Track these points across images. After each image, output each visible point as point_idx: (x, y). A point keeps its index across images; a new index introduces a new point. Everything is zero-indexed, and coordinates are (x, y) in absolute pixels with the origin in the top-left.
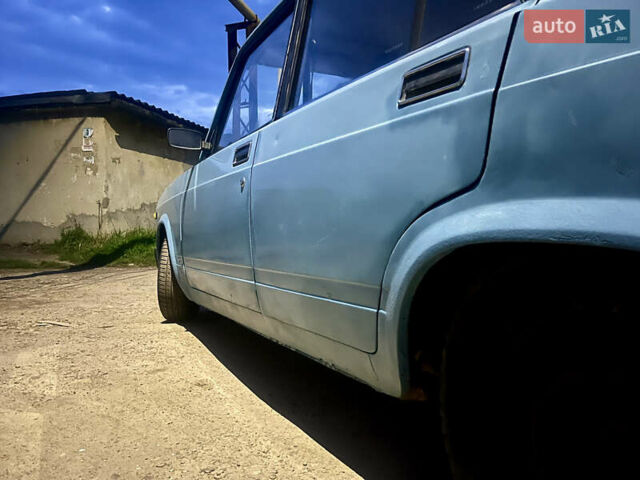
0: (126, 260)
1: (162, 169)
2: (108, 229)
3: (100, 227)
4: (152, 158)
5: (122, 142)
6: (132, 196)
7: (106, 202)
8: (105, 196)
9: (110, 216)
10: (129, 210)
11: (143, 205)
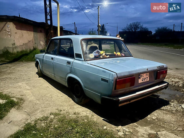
0: (22, 60)
1: (27, 34)
2: (15, 51)
3: (13, 50)
4: (25, 31)
5: (17, 28)
6: (20, 41)
7: (14, 44)
8: (14, 42)
9: (16, 47)
10: (20, 45)
11: (23, 44)
